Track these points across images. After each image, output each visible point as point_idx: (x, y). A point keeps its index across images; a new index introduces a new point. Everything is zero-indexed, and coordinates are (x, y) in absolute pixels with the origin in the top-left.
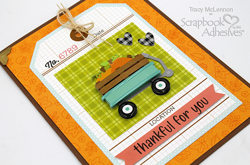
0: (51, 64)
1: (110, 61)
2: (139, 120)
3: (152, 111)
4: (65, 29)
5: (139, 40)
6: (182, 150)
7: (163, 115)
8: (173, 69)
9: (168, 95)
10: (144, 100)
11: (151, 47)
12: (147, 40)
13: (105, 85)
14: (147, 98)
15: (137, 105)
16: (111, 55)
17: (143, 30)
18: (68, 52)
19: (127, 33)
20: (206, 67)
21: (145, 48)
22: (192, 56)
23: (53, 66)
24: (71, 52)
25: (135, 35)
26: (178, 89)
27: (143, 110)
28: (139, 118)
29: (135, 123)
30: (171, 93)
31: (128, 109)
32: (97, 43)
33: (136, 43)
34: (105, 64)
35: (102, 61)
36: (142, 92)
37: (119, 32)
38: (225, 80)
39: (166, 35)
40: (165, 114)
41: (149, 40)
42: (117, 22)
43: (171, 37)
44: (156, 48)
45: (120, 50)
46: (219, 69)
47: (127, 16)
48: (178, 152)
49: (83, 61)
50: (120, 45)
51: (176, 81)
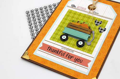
0: (73, 6)
1: (84, 22)
2: (62, 43)
3: (68, 46)
4: (92, 2)
5: (100, 27)
6: (55, 62)
7: (68, 50)
8: (92, 44)
9: (78, 48)
10: (72, 41)
11: (99, 33)
12: (102, 29)
13: (71, 26)
14: (74, 42)
15: (69, 40)
16: (87, 21)
17: (106, 26)
18: (82, 8)
19: (101, 21)
20: (99, 56)
21: (97, 31)
22: (102, 48)
23: (73, 7)
24: (82, 9)
25: (102, 25)
26: (83, 50)
27: (67, 42)
28: (63, 43)
29: (60, 43)
30: (80, 48)
31: (64, 37)
32: (91, 15)
33: (98, 27)
34: (82, 22)
35: (83, 20)
36: (75, 39)
37: (100, 19)
38: (96, 65)
39: (109, 35)
40: (69, 50)
41: (102, 30)
42: (105, 16)
43: (108, 37)
44: (100, 34)
45: (92, 23)
46: (101, 60)
47: (111, 18)
48: (54, 62)
49: (80, 14)
50: (94, 22)
51: (87, 48)
